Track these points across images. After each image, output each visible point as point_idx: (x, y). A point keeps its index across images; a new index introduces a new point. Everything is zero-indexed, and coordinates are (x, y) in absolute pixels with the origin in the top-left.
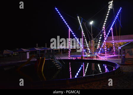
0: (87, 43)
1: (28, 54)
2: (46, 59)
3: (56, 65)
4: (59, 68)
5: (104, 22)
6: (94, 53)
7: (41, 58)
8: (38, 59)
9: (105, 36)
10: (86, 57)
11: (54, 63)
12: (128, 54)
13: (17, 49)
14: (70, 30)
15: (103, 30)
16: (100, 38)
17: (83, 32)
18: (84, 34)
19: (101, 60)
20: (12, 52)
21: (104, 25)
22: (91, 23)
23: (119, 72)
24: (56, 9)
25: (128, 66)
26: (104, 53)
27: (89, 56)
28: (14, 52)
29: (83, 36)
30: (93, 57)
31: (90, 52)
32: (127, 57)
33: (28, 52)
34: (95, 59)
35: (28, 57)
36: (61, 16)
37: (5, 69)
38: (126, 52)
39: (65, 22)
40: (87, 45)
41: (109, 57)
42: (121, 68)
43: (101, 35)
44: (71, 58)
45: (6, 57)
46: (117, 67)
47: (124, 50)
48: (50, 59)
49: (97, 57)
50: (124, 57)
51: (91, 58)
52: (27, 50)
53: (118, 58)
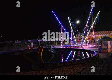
0: (74, 36)
1: (32, 44)
2: (44, 48)
3: (51, 52)
4: (53, 54)
5: (87, 22)
6: (79, 44)
7: (40, 47)
8: (39, 48)
9: (87, 32)
10: (74, 47)
11: (50, 50)
12: (103, 45)
13: (25, 40)
14: (62, 27)
15: (86, 27)
16: (84, 33)
17: (72, 28)
18: (72, 30)
19: (84, 49)
20: (21, 42)
21: (87, 24)
22: (78, 22)
23: (97, 58)
24: (53, 12)
25: (104, 54)
26: (87, 44)
27: (76, 46)
28: (22, 42)
29: (72, 32)
30: (79, 47)
31: (76, 43)
32: (103, 47)
33: (32, 42)
34: (80, 48)
35: (32, 46)
36: (56, 17)
37: (16, 54)
38: (102, 44)
39: (59, 21)
40: (75, 38)
41: (90, 47)
42: (98, 55)
43: (85, 31)
44: (63, 47)
45: (17, 45)
46: (95, 54)
47: (101, 42)
48: (47, 48)
49: (82, 47)
50: (101, 47)
51: (77, 48)
52: (32, 41)
53: (96, 48)
